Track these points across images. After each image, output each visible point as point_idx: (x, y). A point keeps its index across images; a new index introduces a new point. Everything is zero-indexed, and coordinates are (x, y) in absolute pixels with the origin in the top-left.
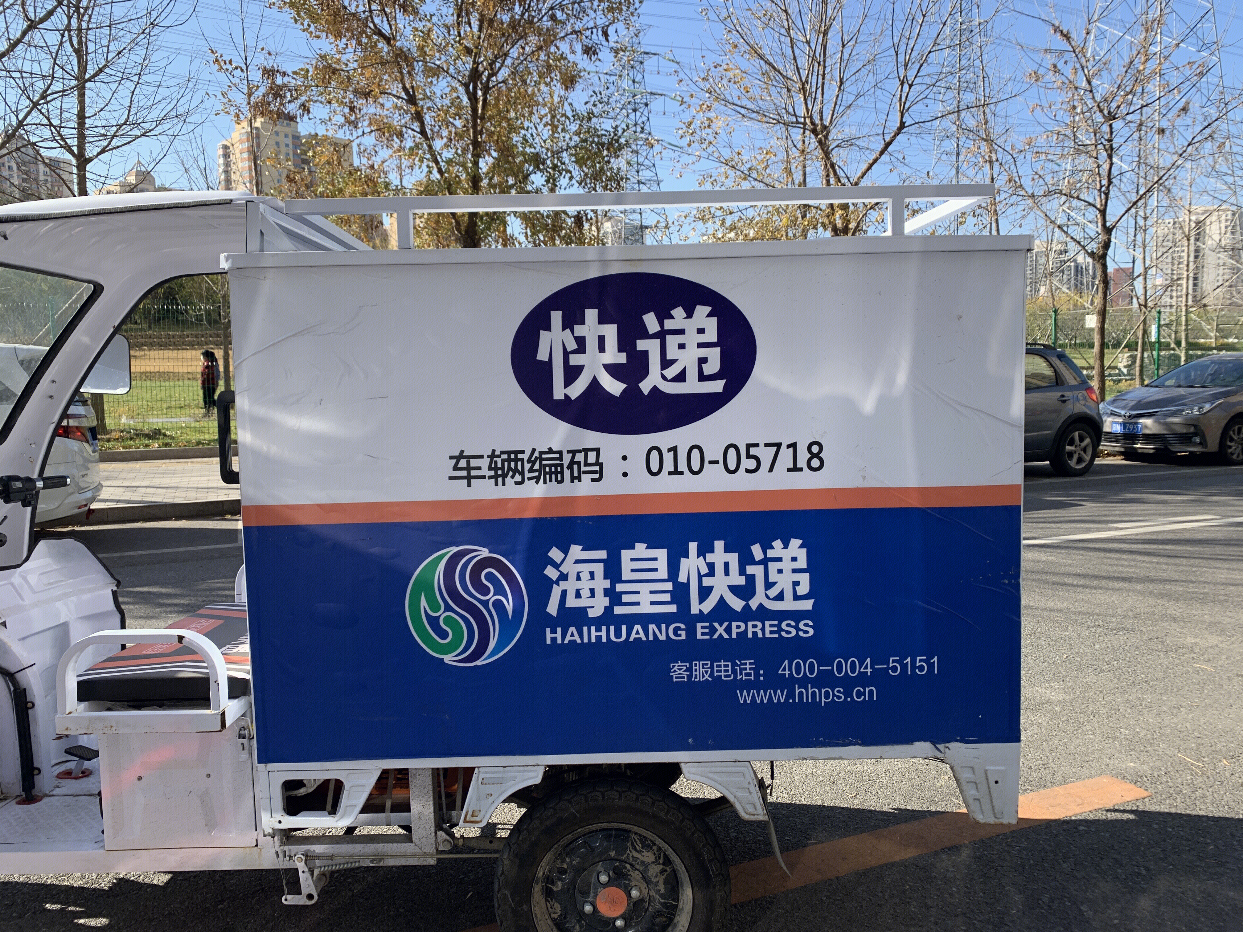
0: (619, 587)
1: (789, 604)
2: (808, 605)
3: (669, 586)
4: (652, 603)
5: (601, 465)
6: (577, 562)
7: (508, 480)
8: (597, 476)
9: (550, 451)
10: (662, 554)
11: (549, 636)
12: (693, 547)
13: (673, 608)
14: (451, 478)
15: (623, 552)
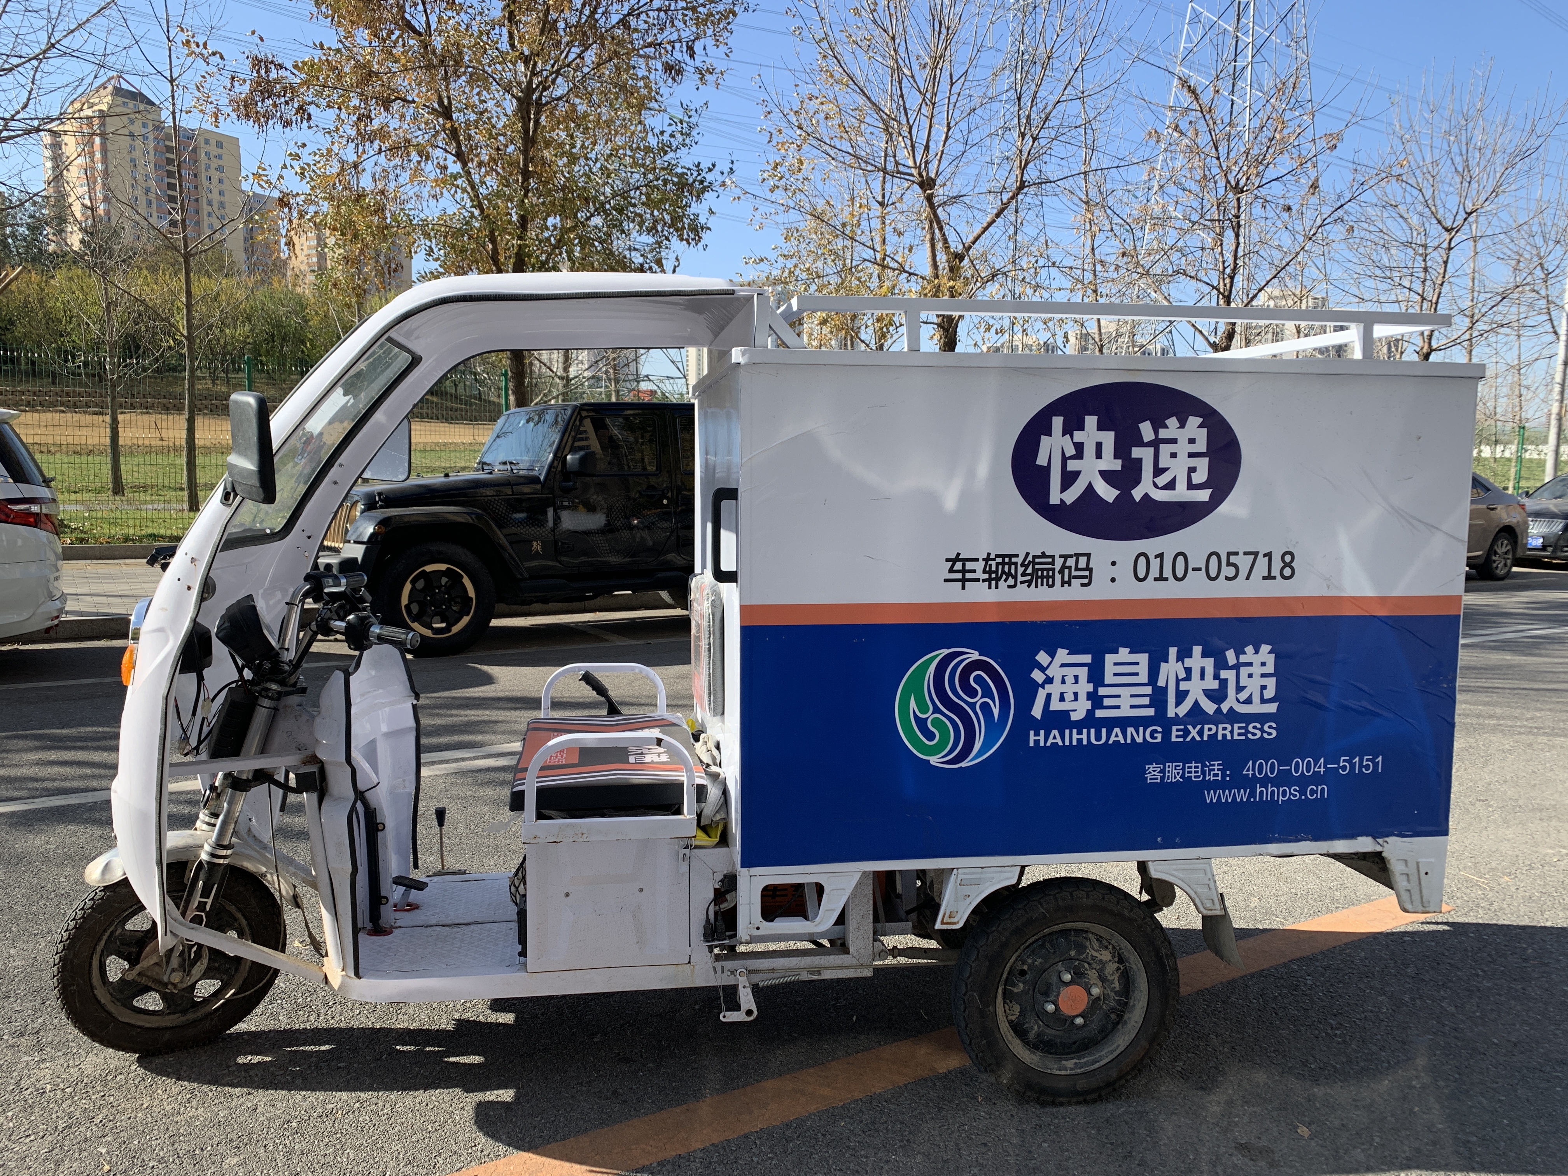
0: (1102, 691)
1: (1256, 708)
2: (1272, 708)
3: (1148, 690)
4: (1132, 707)
5: (1091, 570)
6: (1063, 665)
7: (1001, 583)
8: (1086, 581)
9: (1044, 555)
10: (1143, 659)
11: (1032, 738)
12: (1173, 651)
13: (1151, 712)
14: (946, 580)
15: (1108, 656)
